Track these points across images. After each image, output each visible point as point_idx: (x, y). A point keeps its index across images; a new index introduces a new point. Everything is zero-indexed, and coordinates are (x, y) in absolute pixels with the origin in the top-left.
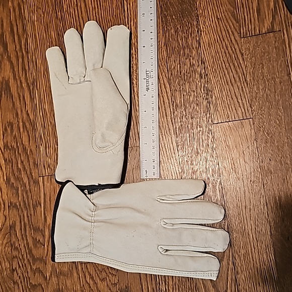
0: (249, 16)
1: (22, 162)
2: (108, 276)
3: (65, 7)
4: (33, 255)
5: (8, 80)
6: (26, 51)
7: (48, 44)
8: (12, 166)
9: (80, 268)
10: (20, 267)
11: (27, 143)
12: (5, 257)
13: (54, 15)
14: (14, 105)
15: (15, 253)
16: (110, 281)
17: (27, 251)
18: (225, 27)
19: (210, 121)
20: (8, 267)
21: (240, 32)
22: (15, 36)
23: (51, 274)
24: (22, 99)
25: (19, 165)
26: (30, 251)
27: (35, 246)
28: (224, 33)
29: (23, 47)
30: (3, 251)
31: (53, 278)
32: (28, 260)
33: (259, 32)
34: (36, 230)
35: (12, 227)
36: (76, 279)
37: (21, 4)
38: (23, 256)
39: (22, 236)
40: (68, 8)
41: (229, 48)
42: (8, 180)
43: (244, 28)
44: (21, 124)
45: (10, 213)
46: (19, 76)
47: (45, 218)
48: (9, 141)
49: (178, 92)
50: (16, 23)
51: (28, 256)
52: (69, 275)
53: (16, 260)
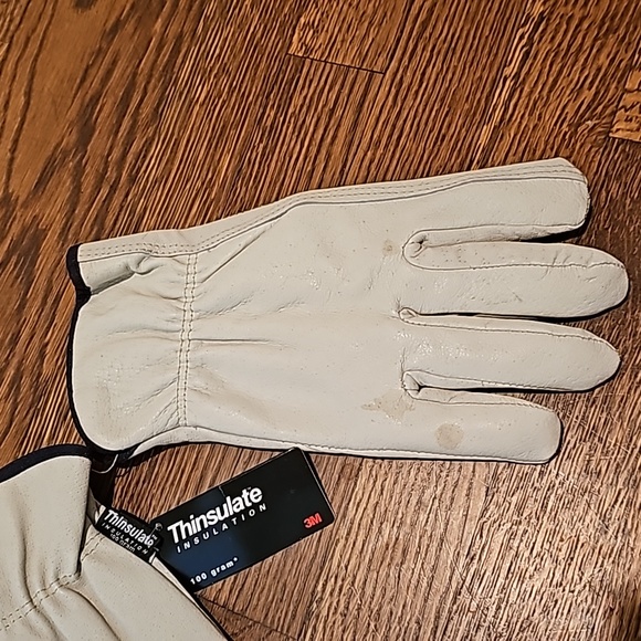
3: (297, 100)
5: (45, 231)
6: (130, 175)
7: (199, 184)
13: (256, 110)
14: (22, 307)
22: (127, 118)
24: (50, 301)
29: (130, 158)
37: (187, 38)
40: (305, 109)
44: (11, 371)
46: (78, 232)
49: (501, 533)
50: (148, 83)
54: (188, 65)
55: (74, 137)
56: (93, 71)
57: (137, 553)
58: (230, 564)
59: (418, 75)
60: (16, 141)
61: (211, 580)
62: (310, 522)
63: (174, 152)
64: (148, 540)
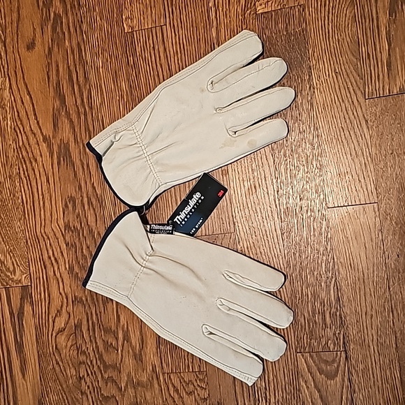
0: (376, 71)
1: (88, 247)
2: (197, 389)
3: (138, 50)
4: (104, 361)
5: (68, 143)
6: (89, 107)
7: (118, 98)
8: (76, 252)
9: (161, 378)
10: (88, 375)
11: (94, 224)
12: (70, 362)
13: (124, 60)
14: (75, 175)
15: (82, 358)
16: (199, 395)
17: (97, 356)
18: (345, 83)
19: (324, 205)
20: (74, 374)
21: (365, 91)
22: (75, 86)
23: (127, 385)
24: (85, 167)
25: (84, 251)
26: (101, 356)
27: (107, 350)
28: (343, 91)
29: (85, 100)
30: (68, 355)
31: (130, 390)
32: (98, 366)
33: (389, 93)
34: (108, 331)
35: (78, 326)
36: (157, 392)
37: (82, 43)
38: (91, 362)
39: (90, 337)
40: (143, 52)
41: (350, 113)
42: (71, 269)
43: (370, 86)
44: (85, 199)
45: (75, 309)
46: (81, 138)
47: (118, 317)
48: (70, 220)
49: (282, 166)
50: (76, 68)
51: (98, 362)
52: (149, 387)
53: (84, 366)
54: (88, 54)
55: (58, 102)
56: (50, 73)
57: (168, 233)
58: (201, 221)
59: (179, 20)
60: (35, 115)
61: (197, 230)
62: (220, 194)
63: (101, 90)
64: (170, 228)
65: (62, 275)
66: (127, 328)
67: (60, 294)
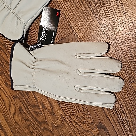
2: (86, 120)
4: (38, 121)
8: (5, 75)
9: (67, 120)
10: (34, 130)
11: (6, 58)
12: (24, 127)
15: (28, 123)
16: (88, 122)
17: (34, 120)
20: (28, 131)
23: (53, 129)
26: (36, 119)
27: (37, 116)
30: (22, 124)
31: (55, 130)
32: (37, 124)
34: (34, 106)
35: (20, 109)
36: (68, 127)
38: (33, 123)
39: (28, 112)
42: (6, 84)
45: (16, 102)
47: (36, 98)
51: (36, 122)
52: (63, 126)
53: (30, 126)
65: (4, 88)
66: (42, 102)
67: (7, 97)
